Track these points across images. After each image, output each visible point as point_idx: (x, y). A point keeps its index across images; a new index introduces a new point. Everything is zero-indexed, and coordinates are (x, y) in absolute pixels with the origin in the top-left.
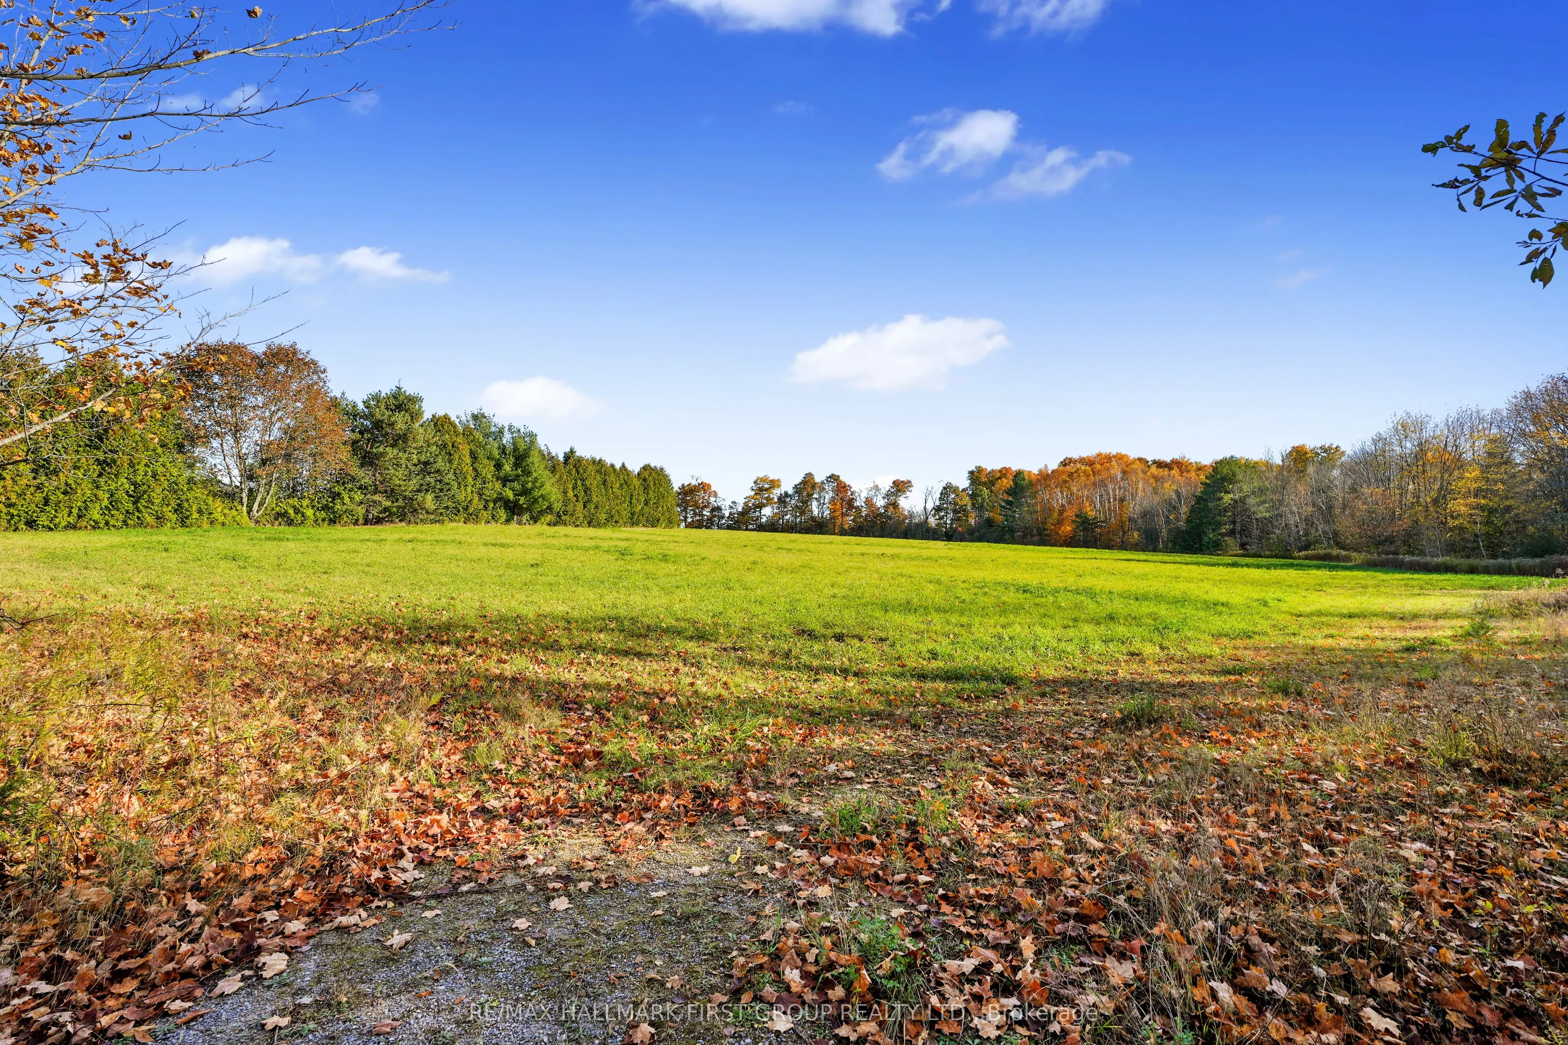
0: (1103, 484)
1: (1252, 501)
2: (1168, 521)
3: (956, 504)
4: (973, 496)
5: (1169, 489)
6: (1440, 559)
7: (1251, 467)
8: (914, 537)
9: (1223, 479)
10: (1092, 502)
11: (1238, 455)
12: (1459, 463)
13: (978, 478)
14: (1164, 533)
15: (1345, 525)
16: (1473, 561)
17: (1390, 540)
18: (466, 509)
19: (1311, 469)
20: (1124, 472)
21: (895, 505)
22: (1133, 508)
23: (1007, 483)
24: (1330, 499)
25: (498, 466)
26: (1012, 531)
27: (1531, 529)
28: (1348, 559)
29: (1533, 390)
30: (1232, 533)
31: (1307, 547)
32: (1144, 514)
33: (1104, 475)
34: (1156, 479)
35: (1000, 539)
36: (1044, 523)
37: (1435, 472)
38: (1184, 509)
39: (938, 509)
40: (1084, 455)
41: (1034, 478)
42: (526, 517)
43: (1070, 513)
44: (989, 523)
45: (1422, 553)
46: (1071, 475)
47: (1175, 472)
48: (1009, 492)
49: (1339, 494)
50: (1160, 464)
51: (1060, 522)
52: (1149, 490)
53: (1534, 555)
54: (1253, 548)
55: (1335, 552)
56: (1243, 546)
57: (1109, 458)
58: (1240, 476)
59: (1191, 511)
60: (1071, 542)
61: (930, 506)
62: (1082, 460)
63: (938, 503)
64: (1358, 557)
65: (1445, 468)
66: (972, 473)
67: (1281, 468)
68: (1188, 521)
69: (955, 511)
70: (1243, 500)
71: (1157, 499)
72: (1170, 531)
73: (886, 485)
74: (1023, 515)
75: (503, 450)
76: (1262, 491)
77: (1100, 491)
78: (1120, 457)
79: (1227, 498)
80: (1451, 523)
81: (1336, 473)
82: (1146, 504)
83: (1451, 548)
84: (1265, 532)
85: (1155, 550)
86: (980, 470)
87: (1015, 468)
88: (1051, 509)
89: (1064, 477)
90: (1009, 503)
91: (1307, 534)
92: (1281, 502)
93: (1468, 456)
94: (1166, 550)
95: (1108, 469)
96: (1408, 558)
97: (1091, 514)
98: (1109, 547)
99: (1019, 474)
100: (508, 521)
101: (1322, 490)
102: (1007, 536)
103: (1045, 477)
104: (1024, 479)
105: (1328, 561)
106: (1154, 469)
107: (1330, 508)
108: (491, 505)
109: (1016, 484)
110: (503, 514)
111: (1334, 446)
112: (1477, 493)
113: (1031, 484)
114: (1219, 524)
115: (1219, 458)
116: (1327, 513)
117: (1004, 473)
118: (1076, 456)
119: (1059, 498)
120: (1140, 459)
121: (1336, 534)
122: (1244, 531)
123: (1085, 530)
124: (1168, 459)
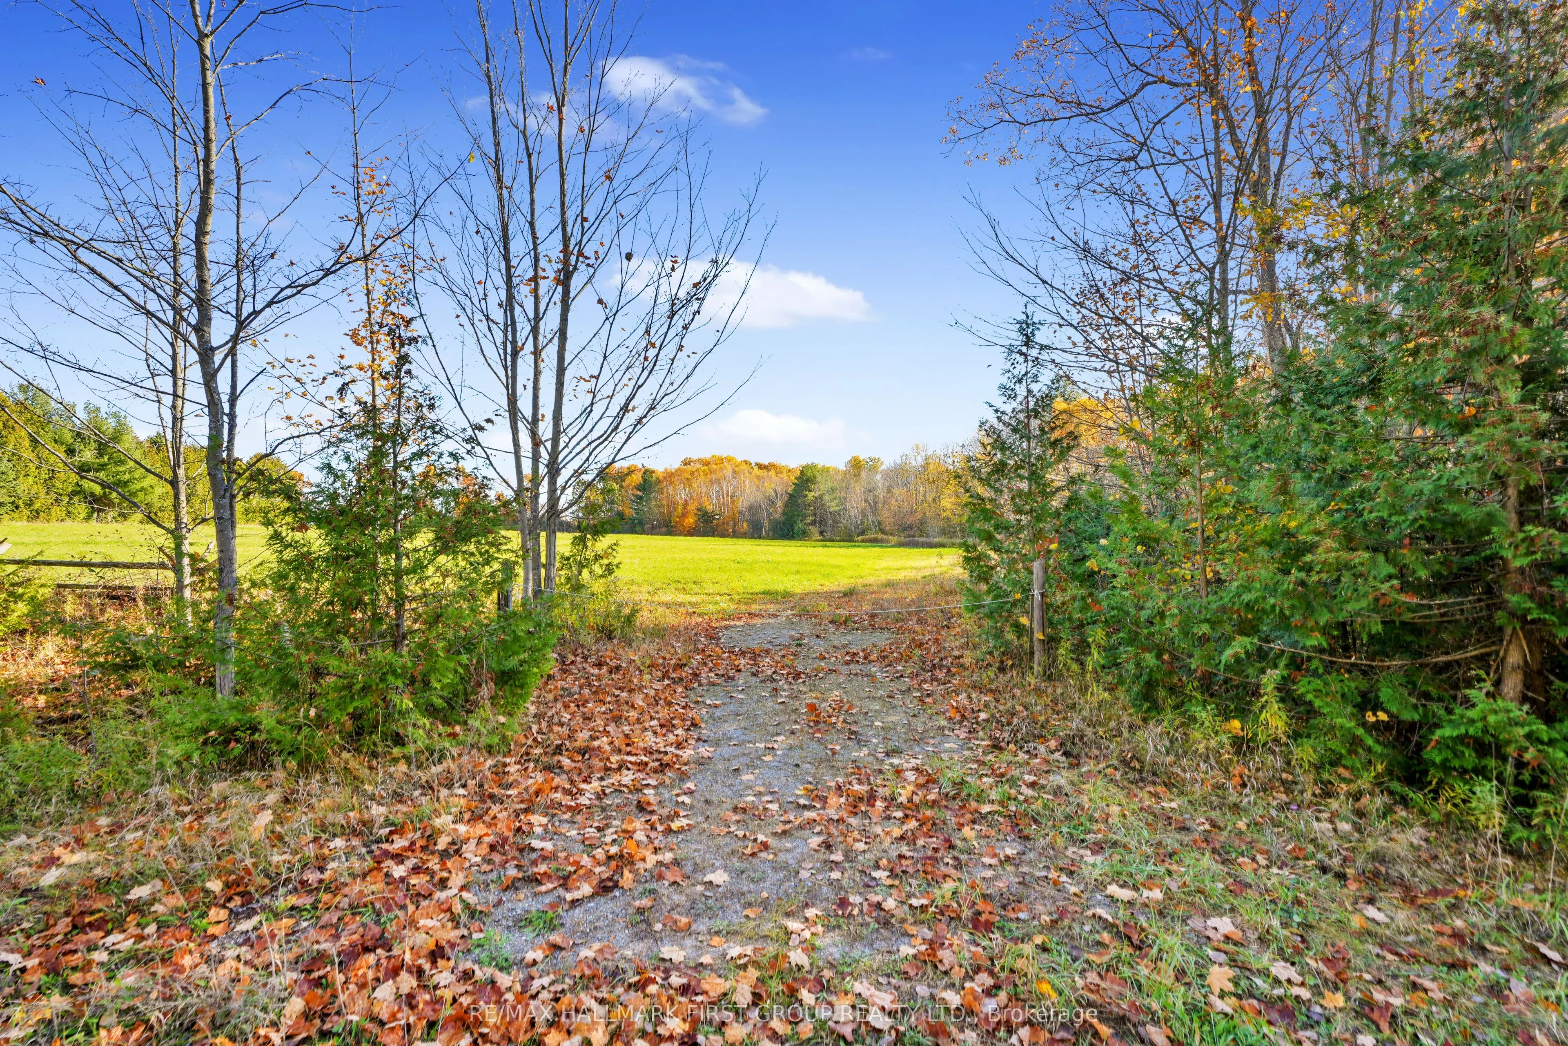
0: (718, 481)
1: (827, 497)
2: (769, 515)
3: (588, 498)
5: (769, 487)
6: (937, 540)
7: (826, 470)
9: (808, 480)
10: (710, 498)
11: (817, 463)
12: (947, 473)
13: (607, 474)
14: (766, 524)
15: (885, 516)
16: (954, 540)
17: (910, 527)
19: (864, 474)
20: (735, 472)
22: (743, 503)
23: (637, 479)
24: (875, 496)
26: (641, 523)
28: (888, 541)
30: (814, 523)
31: (862, 533)
32: (751, 508)
33: (718, 475)
34: (759, 478)
35: (633, 530)
36: (670, 516)
38: (779, 504)
40: (702, 457)
41: (661, 475)
43: (692, 507)
44: (621, 516)
45: (928, 535)
46: (692, 473)
47: (772, 473)
48: (638, 487)
49: (881, 493)
50: (761, 467)
51: (684, 515)
52: (754, 488)
54: (828, 535)
55: (880, 536)
56: (821, 533)
57: (721, 460)
58: (819, 478)
59: (786, 506)
60: (692, 532)
62: (700, 461)
64: (894, 539)
67: (845, 473)
68: (784, 513)
70: (821, 497)
71: (760, 495)
72: (770, 521)
74: (653, 508)
76: (833, 490)
77: (715, 488)
78: (730, 460)
79: (811, 496)
80: (943, 515)
81: (879, 477)
82: (752, 500)
83: (943, 532)
84: (836, 522)
85: (760, 538)
87: (643, 465)
88: (676, 503)
89: (687, 475)
90: (641, 498)
91: (862, 523)
92: (845, 499)
94: (768, 537)
95: (721, 469)
96: (921, 539)
97: (709, 508)
98: (723, 536)
99: (647, 472)
101: (871, 490)
102: (638, 528)
103: (670, 476)
104: (652, 477)
105: (875, 542)
106: (756, 471)
107: (875, 503)
109: (645, 480)
111: (877, 458)
112: (956, 494)
113: (659, 481)
114: (805, 516)
115: (804, 463)
116: (874, 507)
117: (632, 471)
118: (695, 457)
119: (681, 494)
120: (746, 462)
121: (880, 523)
122: (823, 522)
123: (705, 522)
124: (766, 462)
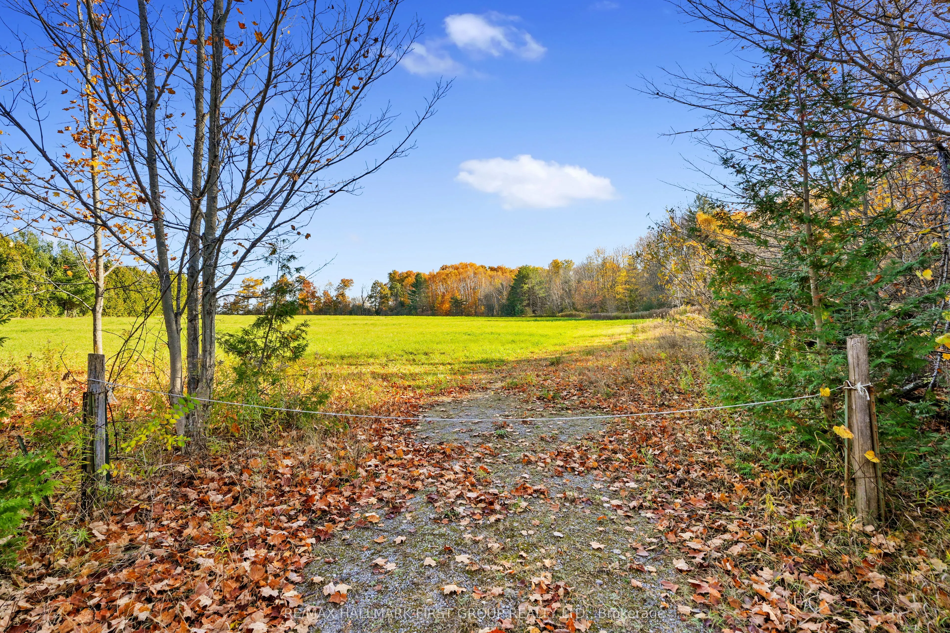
0: (464, 280)
1: (537, 288)
2: (498, 300)
3: (381, 293)
4: (391, 288)
5: (498, 282)
6: (614, 314)
7: (535, 270)
8: (356, 314)
9: (523, 277)
10: (459, 290)
11: (529, 265)
12: (619, 269)
13: (394, 277)
14: (497, 306)
15: (577, 299)
16: (626, 314)
17: (595, 306)
18: (22, 306)
19: (561, 272)
20: (475, 273)
21: (343, 295)
22: (481, 293)
23: (412, 280)
24: (570, 286)
25: (50, 273)
26: (415, 308)
27: (645, 299)
28: (580, 316)
30: (528, 305)
31: (562, 311)
32: (486, 297)
33: (464, 275)
34: (491, 277)
35: (409, 313)
36: (434, 303)
37: (610, 273)
38: (505, 293)
39: (371, 297)
40: (454, 264)
41: (427, 277)
42: (75, 311)
43: (448, 297)
44: (402, 304)
45: (607, 311)
46: (447, 275)
47: (500, 273)
48: (413, 285)
49: (573, 284)
50: (492, 269)
51: (443, 302)
52: (488, 283)
54: (538, 313)
55: (574, 312)
56: (534, 312)
57: (466, 266)
58: (531, 275)
59: (509, 294)
60: (448, 313)
61: (365, 295)
62: (452, 267)
63: (370, 293)
64: (584, 315)
65: (614, 272)
66: (390, 274)
67: (549, 271)
68: (508, 299)
69: (381, 298)
70: (533, 288)
71: (492, 288)
72: (499, 305)
73: (337, 283)
74: (422, 299)
75: (54, 261)
76: (541, 283)
77: (462, 284)
78: (472, 265)
79: (526, 287)
80: (618, 297)
81: (571, 273)
82: (487, 291)
83: (618, 309)
84: (543, 304)
85: (493, 316)
86: (395, 272)
87: (415, 271)
88: (437, 295)
89: (444, 276)
90: (414, 292)
91: (561, 304)
92: (549, 288)
93: (622, 266)
94: (498, 315)
95: (466, 272)
96: (602, 314)
97: (459, 297)
98: (468, 315)
99: (418, 275)
100: (60, 314)
101: (566, 282)
102: (413, 312)
103: (433, 277)
104: (421, 278)
105: (570, 317)
106: (489, 272)
107: (570, 290)
108: (45, 303)
109: (417, 280)
110: (56, 309)
111: (570, 260)
112: (626, 282)
113: (425, 281)
114: (522, 301)
115: (520, 266)
116: (569, 294)
117: (408, 274)
118: (449, 264)
119: (441, 289)
120: (482, 266)
121: (573, 304)
122: (534, 304)
123: (456, 306)
124: (495, 266)
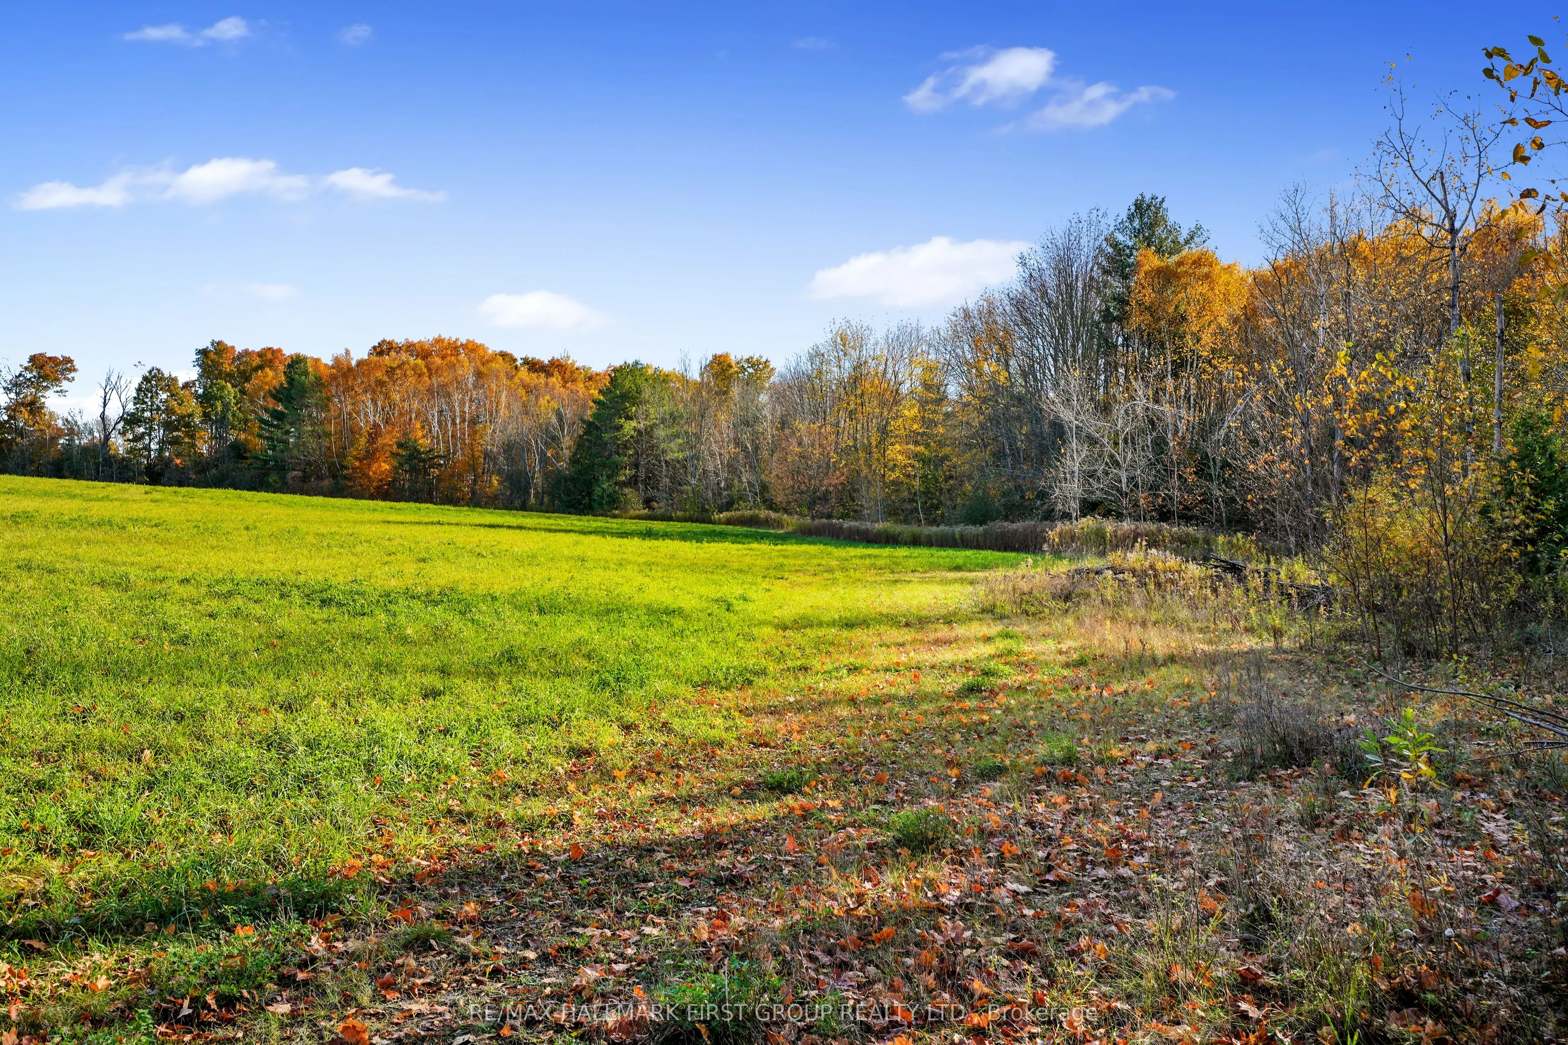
0: (443, 392)
1: (661, 432)
2: (544, 460)
3: (169, 411)
4: (206, 399)
5: (546, 406)
6: (880, 526)
7: (662, 379)
8: (77, 475)
9: (625, 397)
10: (426, 424)
11: (644, 361)
12: (897, 396)
13: (216, 364)
14: (538, 479)
15: (776, 473)
16: (914, 529)
17: (825, 498)
19: (735, 391)
20: (479, 375)
21: (34, 407)
22: (493, 436)
23: (274, 377)
24: (757, 434)
26: (282, 468)
27: (968, 487)
28: (779, 524)
29: (971, 306)
30: (633, 482)
31: (729, 506)
32: (509, 448)
33: (446, 377)
34: (528, 389)
35: (258, 484)
36: (342, 456)
37: (872, 406)
38: (567, 442)
39: (131, 420)
40: (414, 339)
41: (326, 372)
43: (389, 439)
44: (238, 451)
45: (861, 516)
46: (391, 371)
47: (555, 380)
48: (278, 395)
49: (767, 428)
50: (533, 366)
51: (370, 456)
52: (517, 407)
53: (974, 521)
54: (660, 507)
55: (763, 513)
56: (647, 502)
57: (454, 348)
58: (647, 393)
59: (579, 445)
60: (386, 491)
61: (114, 411)
62: (410, 348)
63: (131, 407)
64: (791, 521)
65: (883, 403)
66: (203, 352)
67: (700, 387)
68: (574, 461)
69: (168, 426)
70: (649, 432)
71: (528, 423)
72: (546, 476)
74: (305, 439)
76: (674, 418)
77: (438, 404)
78: (472, 348)
79: (629, 427)
80: (891, 476)
81: (763, 398)
82: (512, 430)
83: (890, 512)
84: (677, 482)
85: (524, 508)
86: (220, 348)
87: (289, 351)
88: (354, 431)
89: (379, 374)
90: (278, 416)
91: (729, 487)
92: (698, 437)
93: (906, 388)
94: (542, 508)
95: (452, 366)
96: (847, 524)
97: (424, 443)
98: (451, 499)
99: (297, 362)
101: (748, 422)
102: (272, 478)
103: (344, 372)
104: (306, 373)
106: (524, 373)
107: (757, 448)
109: (291, 381)
111: (763, 360)
112: (917, 437)
113: (319, 383)
114: (616, 468)
115: (618, 363)
116: (753, 457)
117: (268, 357)
118: (399, 339)
119: (367, 413)
120: (504, 355)
121: (764, 487)
122: (651, 480)
123: (413, 470)
124: (545, 359)
